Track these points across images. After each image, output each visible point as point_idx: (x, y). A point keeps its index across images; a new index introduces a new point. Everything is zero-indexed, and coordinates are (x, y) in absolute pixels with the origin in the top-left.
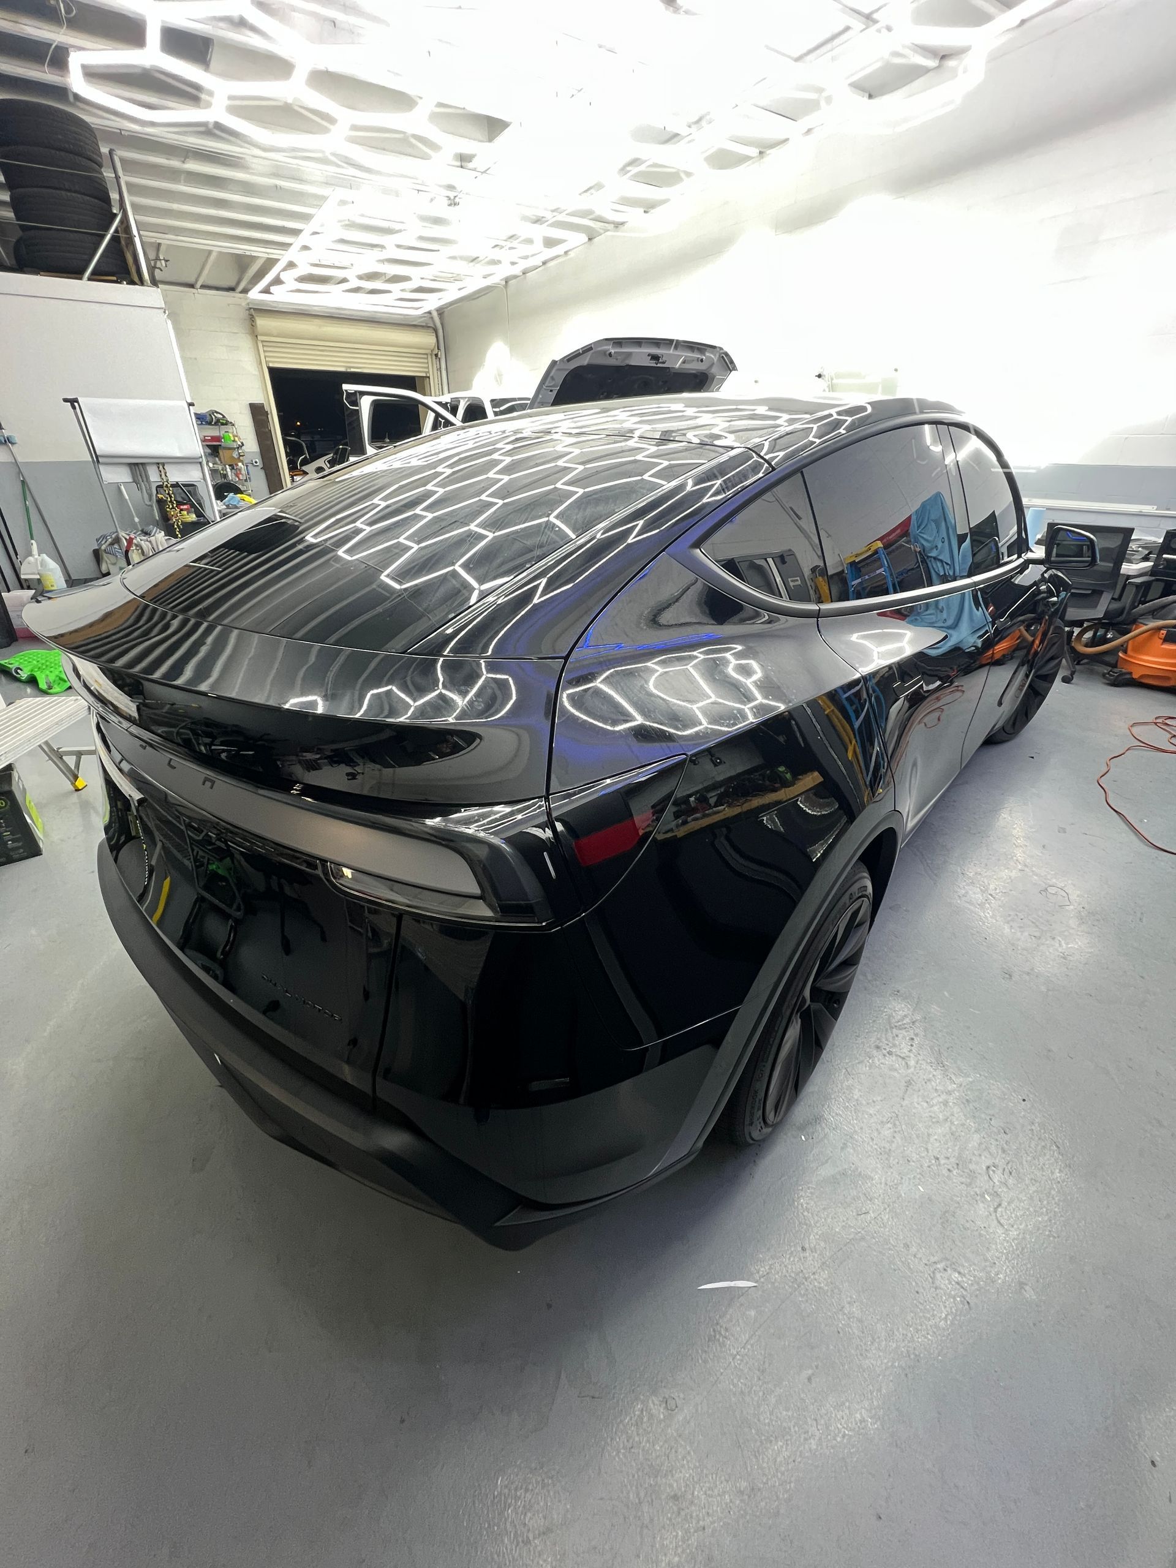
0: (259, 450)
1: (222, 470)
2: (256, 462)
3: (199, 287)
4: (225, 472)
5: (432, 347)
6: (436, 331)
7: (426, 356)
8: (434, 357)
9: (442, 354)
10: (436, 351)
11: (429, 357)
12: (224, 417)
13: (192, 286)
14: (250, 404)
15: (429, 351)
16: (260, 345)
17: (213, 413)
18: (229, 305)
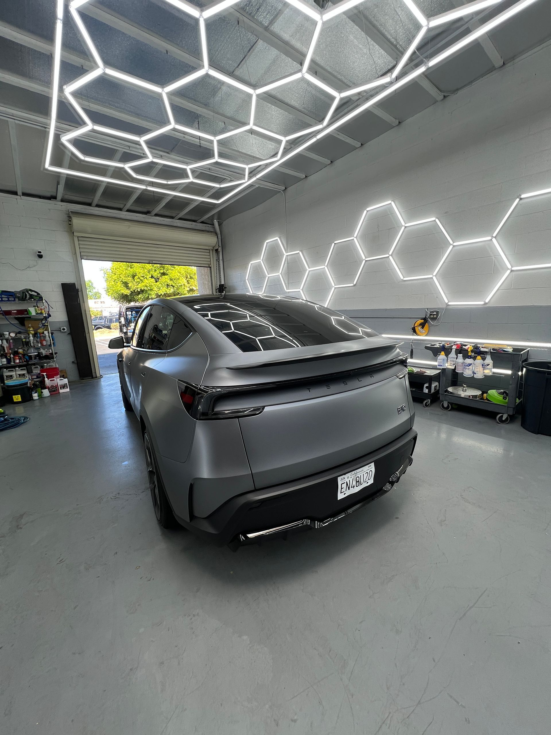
0: (67, 320)
1: (25, 338)
2: (64, 329)
3: (21, 194)
4: (28, 340)
5: (214, 245)
6: (216, 234)
7: (208, 251)
8: (214, 252)
9: (220, 249)
10: (216, 248)
11: (211, 252)
12: (38, 294)
13: (15, 193)
14: (62, 284)
15: (211, 248)
16: (76, 239)
17: (28, 292)
18: (50, 210)
